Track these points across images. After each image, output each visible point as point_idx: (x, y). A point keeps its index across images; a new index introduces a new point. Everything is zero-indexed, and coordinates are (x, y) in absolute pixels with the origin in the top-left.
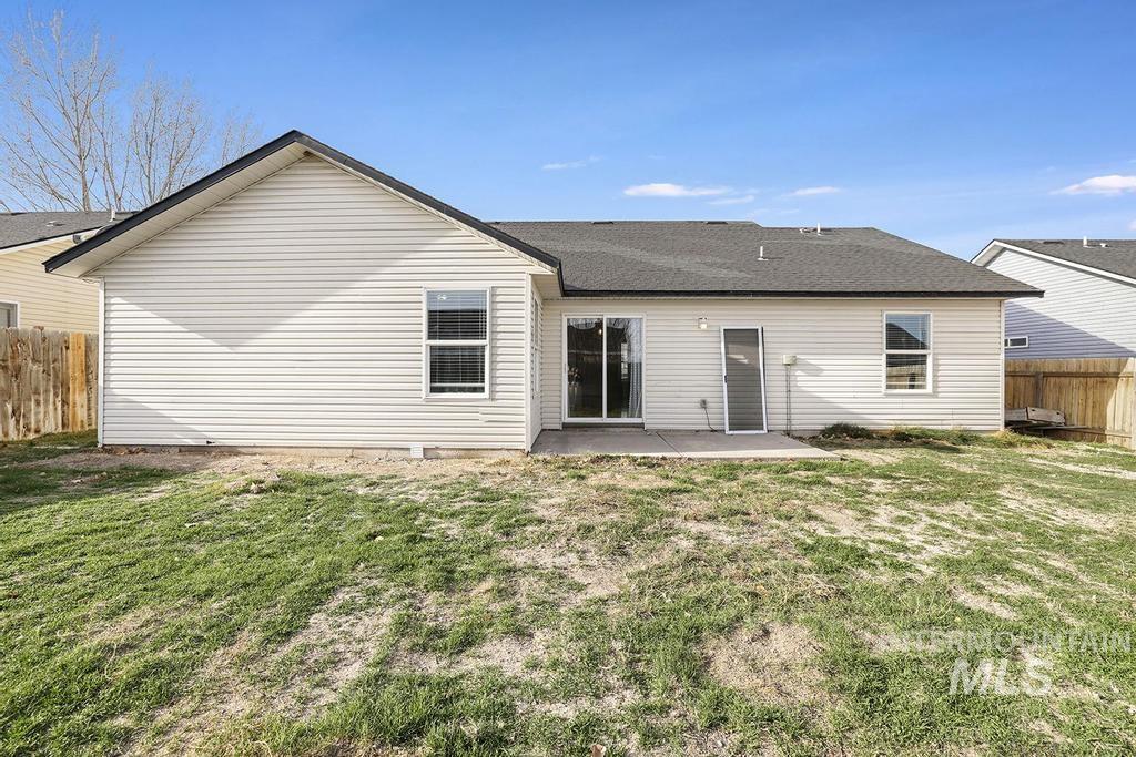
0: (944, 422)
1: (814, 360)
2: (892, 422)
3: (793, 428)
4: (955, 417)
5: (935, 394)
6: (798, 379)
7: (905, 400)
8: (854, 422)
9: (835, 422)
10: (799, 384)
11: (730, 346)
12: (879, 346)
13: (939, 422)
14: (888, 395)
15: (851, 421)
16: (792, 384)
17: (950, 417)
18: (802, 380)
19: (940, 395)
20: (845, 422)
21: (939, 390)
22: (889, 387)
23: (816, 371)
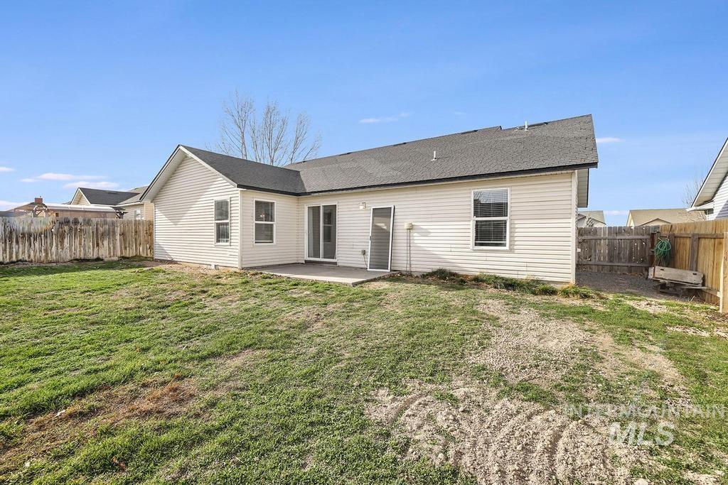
0: (519, 273)
1: (424, 226)
2: (478, 270)
3: (412, 270)
4: (529, 269)
5: (511, 250)
6: (415, 238)
7: (488, 254)
8: (451, 268)
9: (438, 267)
10: (416, 241)
11: (375, 218)
12: (468, 215)
13: (516, 272)
14: (475, 251)
15: (448, 268)
16: (411, 241)
17: (524, 269)
18: (417, 239)
19: (516, 251)
20: (444, 268)
21: (515, 247)
22: (476, 244)
23: (426, 233)
